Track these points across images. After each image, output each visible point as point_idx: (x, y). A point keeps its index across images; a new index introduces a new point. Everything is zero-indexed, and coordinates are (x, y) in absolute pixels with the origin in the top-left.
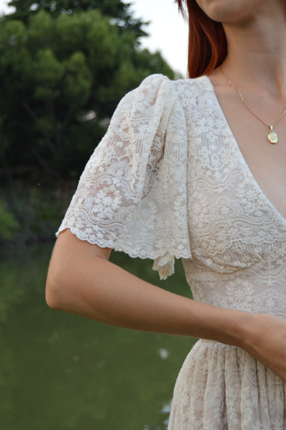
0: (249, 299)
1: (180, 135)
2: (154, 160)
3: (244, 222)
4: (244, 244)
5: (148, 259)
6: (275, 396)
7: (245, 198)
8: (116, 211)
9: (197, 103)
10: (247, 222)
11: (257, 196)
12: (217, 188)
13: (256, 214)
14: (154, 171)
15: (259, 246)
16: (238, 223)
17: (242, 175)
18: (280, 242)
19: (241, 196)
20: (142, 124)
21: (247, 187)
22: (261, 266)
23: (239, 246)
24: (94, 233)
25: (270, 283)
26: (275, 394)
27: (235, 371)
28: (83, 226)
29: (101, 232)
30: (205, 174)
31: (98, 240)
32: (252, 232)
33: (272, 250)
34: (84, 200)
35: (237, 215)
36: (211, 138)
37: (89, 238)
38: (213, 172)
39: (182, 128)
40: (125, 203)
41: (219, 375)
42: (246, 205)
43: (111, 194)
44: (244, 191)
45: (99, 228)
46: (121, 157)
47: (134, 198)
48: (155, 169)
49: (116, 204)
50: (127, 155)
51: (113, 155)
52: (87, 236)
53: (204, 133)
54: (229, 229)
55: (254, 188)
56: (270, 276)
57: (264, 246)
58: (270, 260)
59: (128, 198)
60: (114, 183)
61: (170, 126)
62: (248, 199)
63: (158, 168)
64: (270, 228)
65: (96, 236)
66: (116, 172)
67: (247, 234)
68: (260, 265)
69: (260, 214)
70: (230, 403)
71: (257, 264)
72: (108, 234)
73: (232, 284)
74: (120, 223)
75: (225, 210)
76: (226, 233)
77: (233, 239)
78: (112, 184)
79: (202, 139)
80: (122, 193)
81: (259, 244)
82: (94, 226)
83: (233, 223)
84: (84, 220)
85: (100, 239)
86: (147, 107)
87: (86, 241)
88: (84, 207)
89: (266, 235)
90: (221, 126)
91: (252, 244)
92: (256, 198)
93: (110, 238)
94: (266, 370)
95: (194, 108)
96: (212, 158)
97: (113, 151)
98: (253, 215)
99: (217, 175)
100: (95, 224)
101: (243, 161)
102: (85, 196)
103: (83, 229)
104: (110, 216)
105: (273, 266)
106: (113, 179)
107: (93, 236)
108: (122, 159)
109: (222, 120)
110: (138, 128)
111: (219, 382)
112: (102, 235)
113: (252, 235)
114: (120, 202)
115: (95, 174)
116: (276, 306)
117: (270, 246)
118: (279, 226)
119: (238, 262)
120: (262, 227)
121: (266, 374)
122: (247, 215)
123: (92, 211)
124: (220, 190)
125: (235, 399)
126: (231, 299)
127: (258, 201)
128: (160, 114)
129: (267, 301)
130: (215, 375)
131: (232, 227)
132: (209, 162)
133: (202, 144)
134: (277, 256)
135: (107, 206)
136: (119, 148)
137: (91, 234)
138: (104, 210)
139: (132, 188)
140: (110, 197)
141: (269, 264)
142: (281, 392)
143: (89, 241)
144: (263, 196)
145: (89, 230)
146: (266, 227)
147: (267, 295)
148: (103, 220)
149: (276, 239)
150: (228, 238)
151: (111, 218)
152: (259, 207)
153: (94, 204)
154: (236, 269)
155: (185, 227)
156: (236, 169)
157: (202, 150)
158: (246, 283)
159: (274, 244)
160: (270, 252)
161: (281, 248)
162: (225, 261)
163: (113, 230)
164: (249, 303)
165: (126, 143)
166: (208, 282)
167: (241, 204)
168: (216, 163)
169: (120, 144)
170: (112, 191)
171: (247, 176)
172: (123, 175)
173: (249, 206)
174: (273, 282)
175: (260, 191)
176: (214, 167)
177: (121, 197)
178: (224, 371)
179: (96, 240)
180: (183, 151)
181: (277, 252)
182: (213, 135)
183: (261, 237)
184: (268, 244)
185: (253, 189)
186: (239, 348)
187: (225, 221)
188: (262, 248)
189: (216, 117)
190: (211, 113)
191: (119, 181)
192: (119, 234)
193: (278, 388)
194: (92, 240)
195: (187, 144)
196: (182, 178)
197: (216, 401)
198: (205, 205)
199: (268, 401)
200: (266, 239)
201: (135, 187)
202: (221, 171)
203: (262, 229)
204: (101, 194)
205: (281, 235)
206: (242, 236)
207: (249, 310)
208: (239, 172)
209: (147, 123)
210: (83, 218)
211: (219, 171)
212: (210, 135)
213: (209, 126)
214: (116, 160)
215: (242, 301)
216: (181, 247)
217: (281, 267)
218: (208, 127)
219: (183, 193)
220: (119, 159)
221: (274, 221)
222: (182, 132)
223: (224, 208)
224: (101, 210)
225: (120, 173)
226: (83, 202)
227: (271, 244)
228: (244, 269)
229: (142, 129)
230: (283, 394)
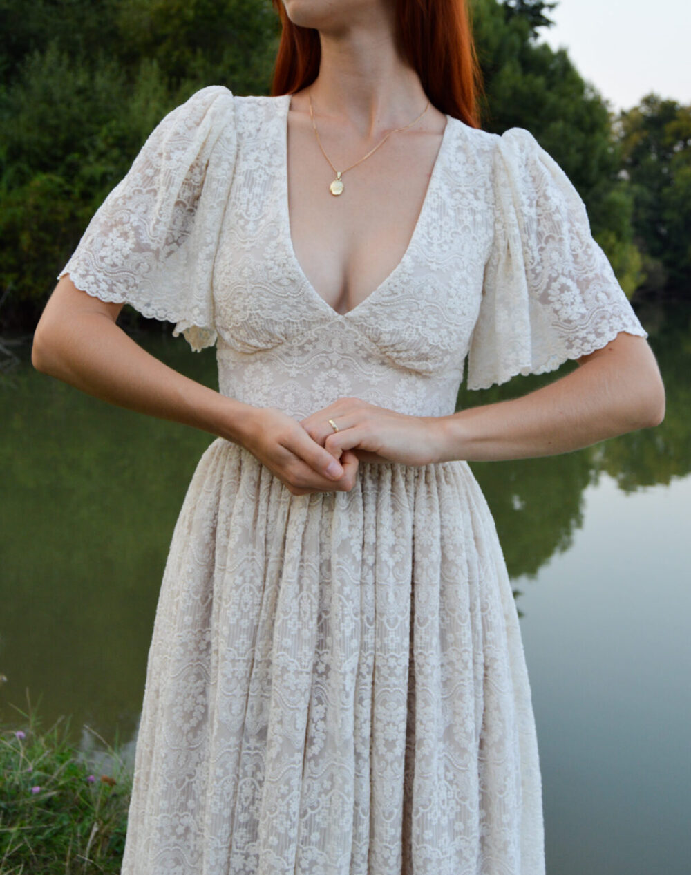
0: (266, 389)
1: (223, 169)
2: (189, 197)
3: (266, 290)
4: (263, 318)
5: (167, 322)
6: (276, 516)
7: (272, 259)
8: (127, 257)
9: (258, 130)
10: (269, 291)
11: (287, 260)
12: (245, 243)
13: (281, 281)
14: (191, 211)
15: (280, 323)
16: (258, 290)
17: (278, 230)
18: (309, 322)
19: (268, 257)
20: (178, 149)
21: (280, 246)
22: (286, 350)
23: (257, 320)
24: (97, 282)
25: (293, 372)
26: (277, 513)
27: (235, 478)
28: (85, 272)
29: (106, 282)
30: (237, 223)
31: (100, 292)
32: (274, 305)
33: (298, 330)
34: (93, 240)
35: (259, 281)
36: (258, 178)
37: (89, 288)
38: (247, 222)
39: (228, 160)
40: (140, 248)
41: (217, 480)
42: (271, 269)
43: (125, 235)
44: (274, 250)
45: (104, 277)
46: (148, 189)
47: (151, 243)
48: (191, 207)
49: (128, 249)
50: (155, 187)
51: (137, 185)
52: (87, 285)
53: (251, 171)
54: (248, 297)
55: (287, 248)
56: (295, 364)
57: (287, 324)
58: (295, 344)
59: (145, 242)
60: (131, 221)
61: (214, 155)
62: (275, 261)
63: (196, 208)
64: (297, 302)
65: (98, 287)
66: (136, 207)
67: (267, 307)
68: (283, 348)
69: (285, 282)
70: (221, 517)
71: (280, 347)
72: (115, 285)
73: (251, 367)
74: (131, 272)
75: (246, 271)
76: (244, 301)
77: (250, 310)
78: (128, 222)
79: (246, 177)
80: (137, 234)
81: (282, 321)
82: (98, 274)
83: (252, 289)
84: (87, 265)
85: (103, 290)
86: (190, 128)
87: (85, 292)
88: (92, 249)
89: (290, 311)
90: (276, 164)
91: (271, 320)
92: (285, 262)
93: (116, 290)
94: (272, 482)
95: (250, 136)
96: (251, 204)
97: (139, 180)
98: (278, 282)
99: (250, 226)
100: (99, 272)
101: (285, 212)
102: (95, 234)
103: (84, 276)
104: (119, 262)
105: (300, 352)
106: (131, 215)
107: (95, 286)
108: (149, 192)
109: (281, 156)
110: (171, 154)
111: (214, 490)
112: (107, 286)
113: (273, 309)
114: (133, 246)
115: (113, 206)
116: (296, 403)
117: (295, 326)
118: (309, 302)
119: (255, 340)
120: (286, 300)
121: (270, 487)
122: (270, 281)
123: (99, 254)
124: (248, 246)
125: (228, 513)
126: (247, 387)
127: (287, 265)
128: (203, 139)
129: (286, 396)
130: (212, 480)
131: (251, 294)
132: (245, 209)
133: (244, 184)
134: (305, 340)
135: (117, 250)
136: (148, 177)
137: (92, 284)
138: (112, 254)
139: (151, 229)
140: (122, 239)
141: (296, 348)
142: (284, 512)
143: (88, 292)
144: (294, 260)
145: (91, 279)
146: (292, 301)
147: (286, 388)
148: (109, 267)
149: (303, 318)
150: (245, 308)
151: (120, 265)
152: (286, 274)
153: (104, 245)
154: (255, 349)
155: (206, 286)
156: (273, 222)
157: (242, 192)
158: (266, 369)
159: (301, 323)
160: (295, 333)
161: (310, 329)
162: (241, 336)
163: (122, 281)
164: (265, 394)
165: (157, 172)
166: (229, 361)
167: (266, 267)
168: (254, 210)
169: (150, 172)
170: (127, 230)
171: (283, 232)
172: (145, 212)
173: (275, 271)
174: (298, 372)
175: (293, 253)
176: (249, 216)
177: (135, 240)
178: (222, 476)
179: (97, 292)
180: (223, 190)
181: (305, 334)
182: (262, 174)
183: (284, 312)
184: (293, 323)
185: (285, 250)
186: (244, 451)
187: (244, 286)
188: (285, 326)
189: (275, 152)
190: (268, 145)
191: (137, 219)
192: (129, 286)
193: (282, 506)
194: (92, 291)
195: (230, 182)
196: (214, 224)
197: (207, 512)
198: (228, 262)
199: (267, 521)
200: (290, 316)
201: (155, 229)
202: (256, 222)
203: (287, 303)
204: (114, 234)
205: (310, 313)
206: (261, 307)
207: (263, 404)
208: (275, 226)
209: (185, 149)
210: (87, 262)
211: (254, 221)
212: (258, 174)
213: (261, 163)
214: (140, 192)
215: (257, 391)
216: (196, 312)
217: (309, 355)
218: (258, 164)
219: (211, 243)
220: (144, 190)
221: (303, 294)
222: (226, 165)
223: (246, 269)
224: (109, 254)
225: (141, 209)
226: (91, 242)
227: (297, 323)
228: (265, 350)
229: (176, 155)
230: (286, 515)
